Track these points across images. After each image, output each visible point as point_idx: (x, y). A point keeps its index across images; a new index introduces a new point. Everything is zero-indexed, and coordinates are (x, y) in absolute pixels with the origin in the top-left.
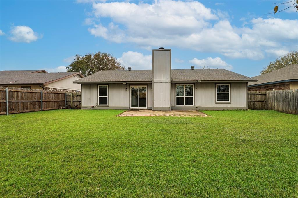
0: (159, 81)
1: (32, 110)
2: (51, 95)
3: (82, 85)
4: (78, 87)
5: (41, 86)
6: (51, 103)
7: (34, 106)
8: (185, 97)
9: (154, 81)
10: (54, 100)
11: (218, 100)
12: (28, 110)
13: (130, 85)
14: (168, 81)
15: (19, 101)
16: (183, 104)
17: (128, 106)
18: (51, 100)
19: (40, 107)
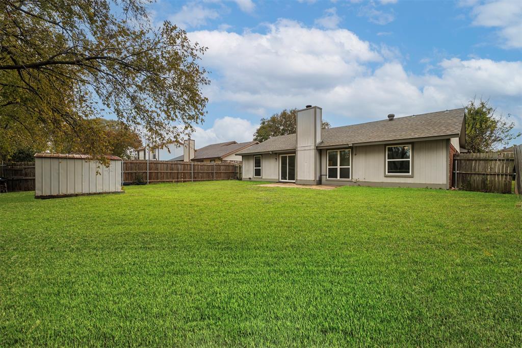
0: (303, 149)
1: (207, 179)
2: (222, 167)
3: (242, 156)
4: (240, 158)
5: (219, 158)
6: (222, 174)
7: (208, 176)
8: (339, 167)
9: (298, 149)
10: (224, 172)
11: (388, 172)
12: (205, 179)
13: (280, 154)
14: (313, 147)
15: (199, 171)
16: (337, 178)
17: (278, 178)
18: (222, 171)
19: (213, 177)
